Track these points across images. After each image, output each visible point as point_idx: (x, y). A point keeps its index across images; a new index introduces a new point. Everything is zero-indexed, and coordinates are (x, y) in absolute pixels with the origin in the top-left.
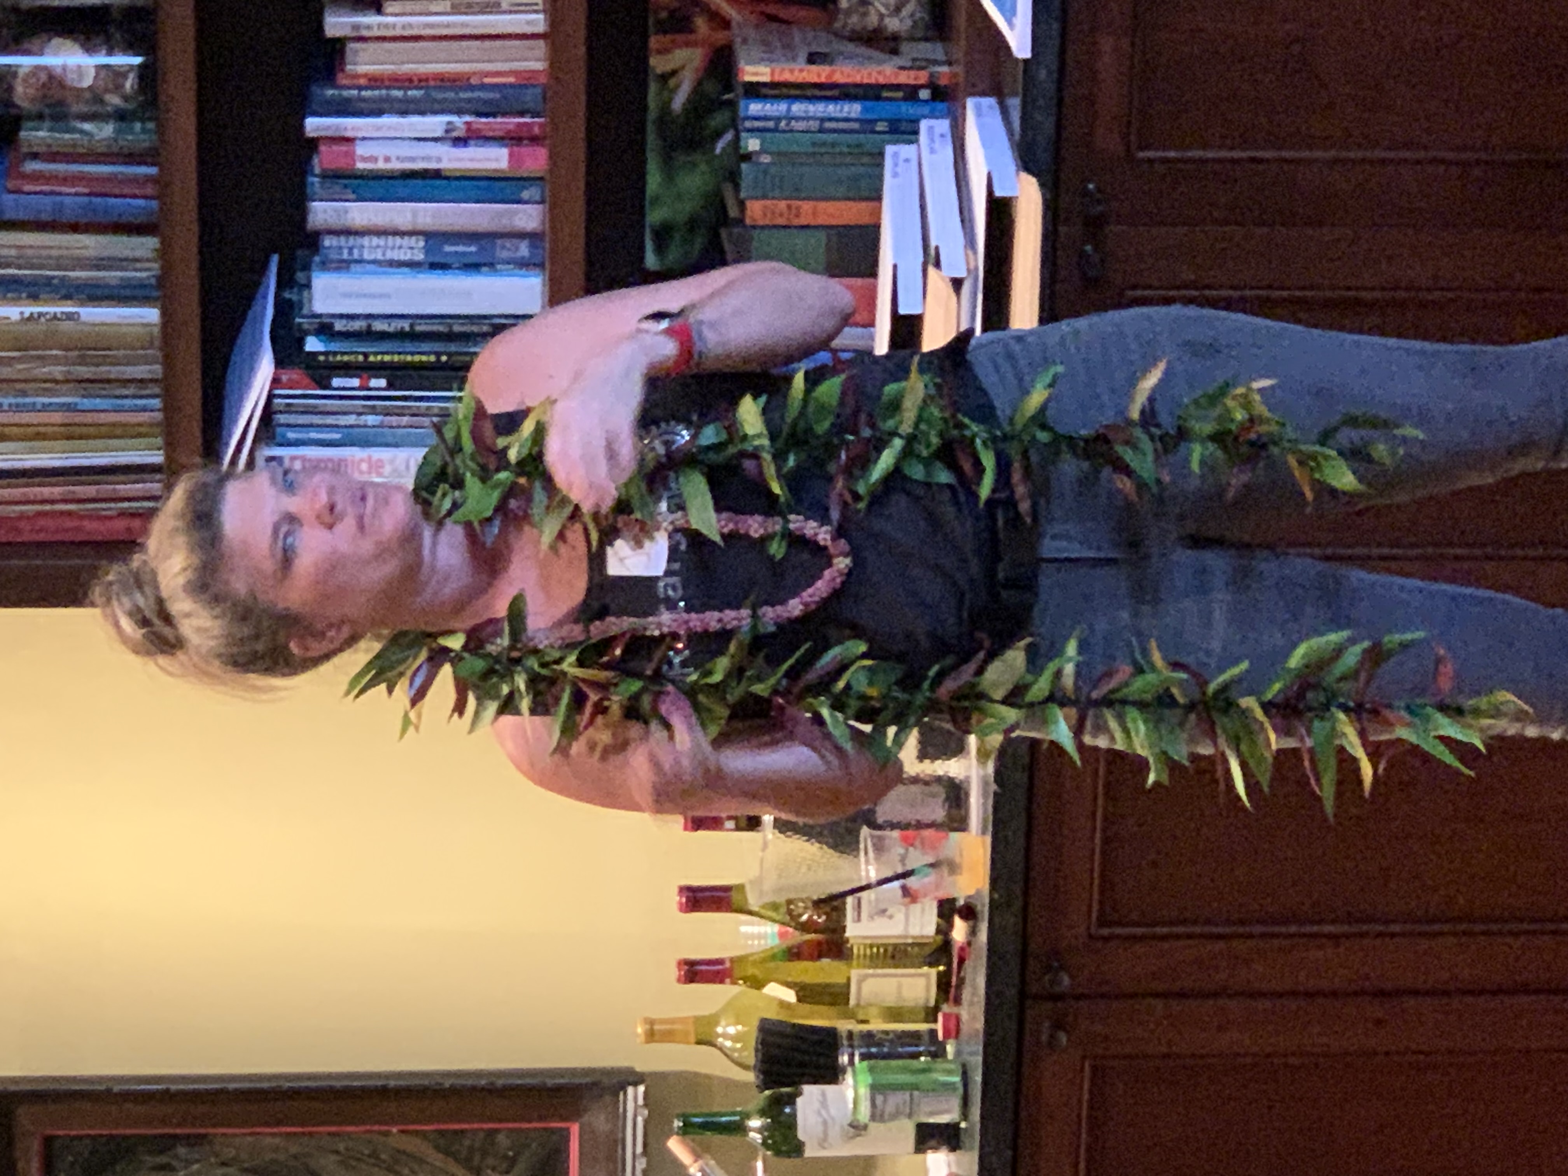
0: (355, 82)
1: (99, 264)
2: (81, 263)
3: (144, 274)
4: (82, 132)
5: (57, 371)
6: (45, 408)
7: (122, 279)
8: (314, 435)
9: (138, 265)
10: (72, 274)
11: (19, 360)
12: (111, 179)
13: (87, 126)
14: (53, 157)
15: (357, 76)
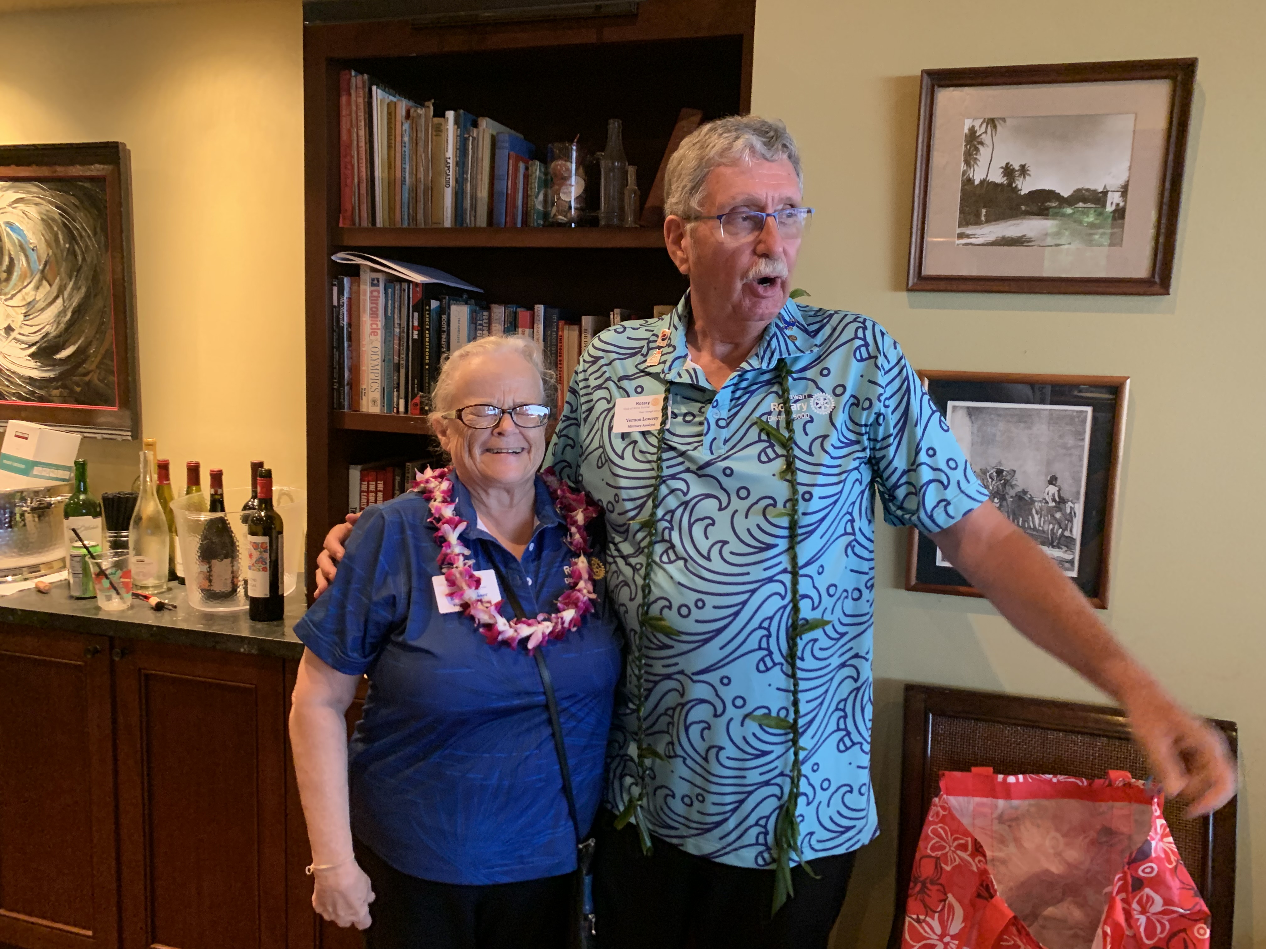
0: (560, 330)
1: (474, 198)
2: (474, 188)
3: (468, 221)
4: (538, 193)
5: (421, 175)
6: (403, 170)
7: (466, 210)
8: (390, 302)
9: (473, 218)
10: (469, 184)
11: (427, 156)
12: (515, 207)
13: (541, 197)
14: (526, 177)
15: (563, 331)
